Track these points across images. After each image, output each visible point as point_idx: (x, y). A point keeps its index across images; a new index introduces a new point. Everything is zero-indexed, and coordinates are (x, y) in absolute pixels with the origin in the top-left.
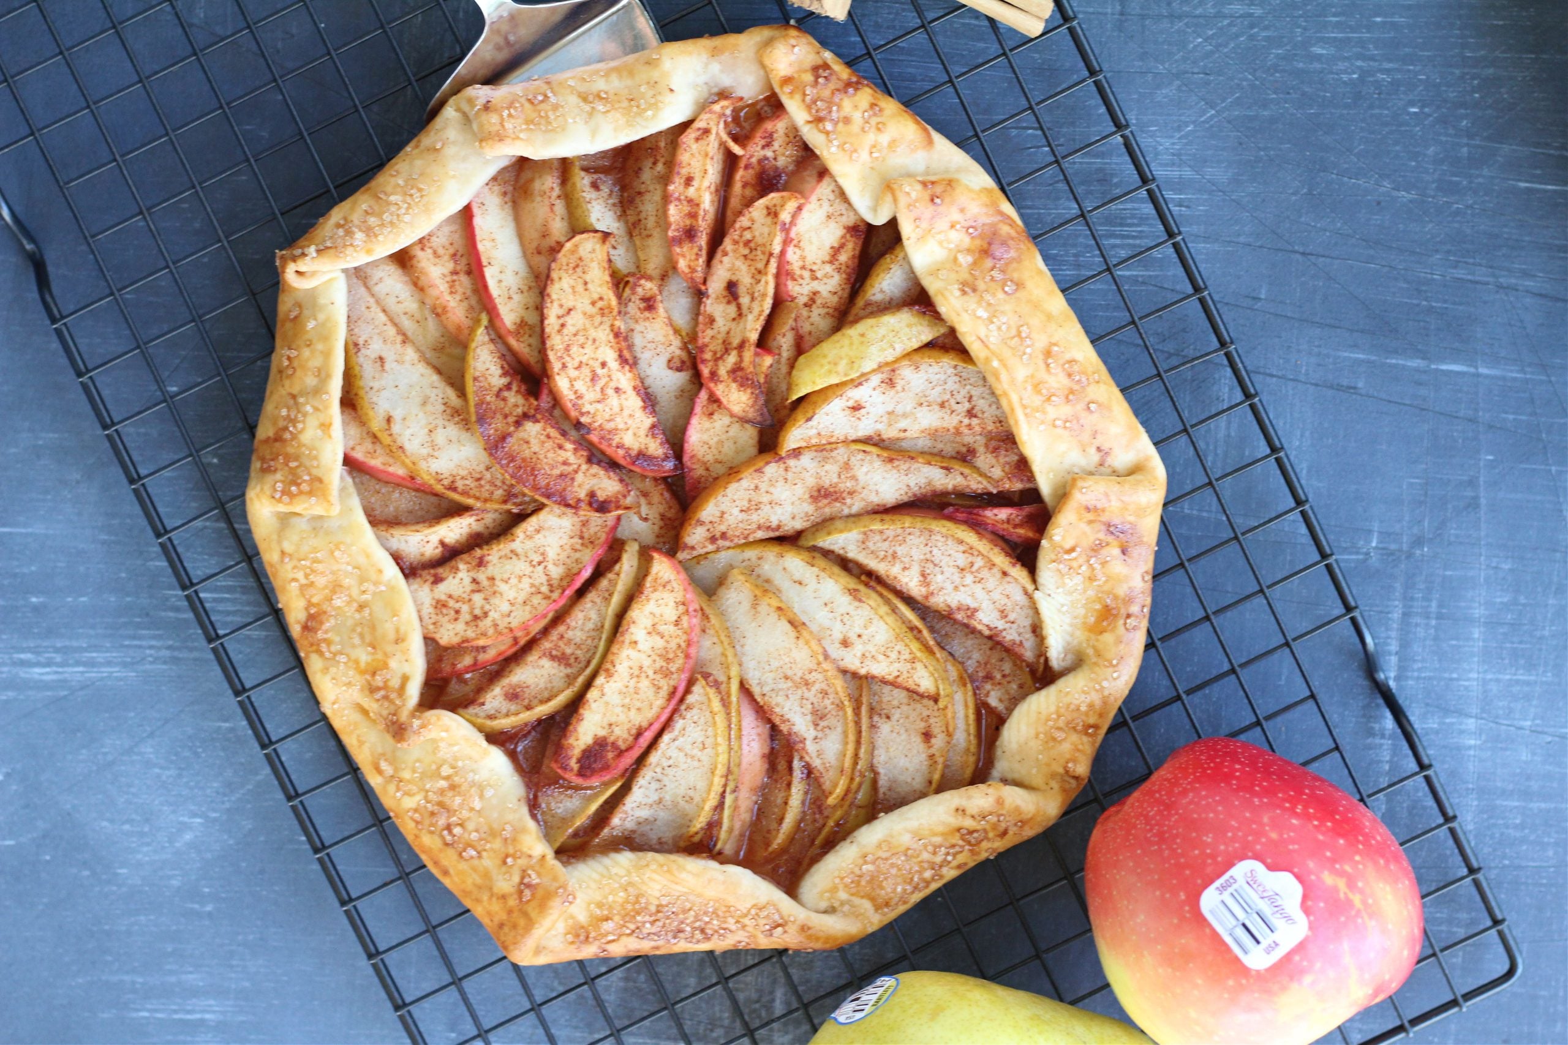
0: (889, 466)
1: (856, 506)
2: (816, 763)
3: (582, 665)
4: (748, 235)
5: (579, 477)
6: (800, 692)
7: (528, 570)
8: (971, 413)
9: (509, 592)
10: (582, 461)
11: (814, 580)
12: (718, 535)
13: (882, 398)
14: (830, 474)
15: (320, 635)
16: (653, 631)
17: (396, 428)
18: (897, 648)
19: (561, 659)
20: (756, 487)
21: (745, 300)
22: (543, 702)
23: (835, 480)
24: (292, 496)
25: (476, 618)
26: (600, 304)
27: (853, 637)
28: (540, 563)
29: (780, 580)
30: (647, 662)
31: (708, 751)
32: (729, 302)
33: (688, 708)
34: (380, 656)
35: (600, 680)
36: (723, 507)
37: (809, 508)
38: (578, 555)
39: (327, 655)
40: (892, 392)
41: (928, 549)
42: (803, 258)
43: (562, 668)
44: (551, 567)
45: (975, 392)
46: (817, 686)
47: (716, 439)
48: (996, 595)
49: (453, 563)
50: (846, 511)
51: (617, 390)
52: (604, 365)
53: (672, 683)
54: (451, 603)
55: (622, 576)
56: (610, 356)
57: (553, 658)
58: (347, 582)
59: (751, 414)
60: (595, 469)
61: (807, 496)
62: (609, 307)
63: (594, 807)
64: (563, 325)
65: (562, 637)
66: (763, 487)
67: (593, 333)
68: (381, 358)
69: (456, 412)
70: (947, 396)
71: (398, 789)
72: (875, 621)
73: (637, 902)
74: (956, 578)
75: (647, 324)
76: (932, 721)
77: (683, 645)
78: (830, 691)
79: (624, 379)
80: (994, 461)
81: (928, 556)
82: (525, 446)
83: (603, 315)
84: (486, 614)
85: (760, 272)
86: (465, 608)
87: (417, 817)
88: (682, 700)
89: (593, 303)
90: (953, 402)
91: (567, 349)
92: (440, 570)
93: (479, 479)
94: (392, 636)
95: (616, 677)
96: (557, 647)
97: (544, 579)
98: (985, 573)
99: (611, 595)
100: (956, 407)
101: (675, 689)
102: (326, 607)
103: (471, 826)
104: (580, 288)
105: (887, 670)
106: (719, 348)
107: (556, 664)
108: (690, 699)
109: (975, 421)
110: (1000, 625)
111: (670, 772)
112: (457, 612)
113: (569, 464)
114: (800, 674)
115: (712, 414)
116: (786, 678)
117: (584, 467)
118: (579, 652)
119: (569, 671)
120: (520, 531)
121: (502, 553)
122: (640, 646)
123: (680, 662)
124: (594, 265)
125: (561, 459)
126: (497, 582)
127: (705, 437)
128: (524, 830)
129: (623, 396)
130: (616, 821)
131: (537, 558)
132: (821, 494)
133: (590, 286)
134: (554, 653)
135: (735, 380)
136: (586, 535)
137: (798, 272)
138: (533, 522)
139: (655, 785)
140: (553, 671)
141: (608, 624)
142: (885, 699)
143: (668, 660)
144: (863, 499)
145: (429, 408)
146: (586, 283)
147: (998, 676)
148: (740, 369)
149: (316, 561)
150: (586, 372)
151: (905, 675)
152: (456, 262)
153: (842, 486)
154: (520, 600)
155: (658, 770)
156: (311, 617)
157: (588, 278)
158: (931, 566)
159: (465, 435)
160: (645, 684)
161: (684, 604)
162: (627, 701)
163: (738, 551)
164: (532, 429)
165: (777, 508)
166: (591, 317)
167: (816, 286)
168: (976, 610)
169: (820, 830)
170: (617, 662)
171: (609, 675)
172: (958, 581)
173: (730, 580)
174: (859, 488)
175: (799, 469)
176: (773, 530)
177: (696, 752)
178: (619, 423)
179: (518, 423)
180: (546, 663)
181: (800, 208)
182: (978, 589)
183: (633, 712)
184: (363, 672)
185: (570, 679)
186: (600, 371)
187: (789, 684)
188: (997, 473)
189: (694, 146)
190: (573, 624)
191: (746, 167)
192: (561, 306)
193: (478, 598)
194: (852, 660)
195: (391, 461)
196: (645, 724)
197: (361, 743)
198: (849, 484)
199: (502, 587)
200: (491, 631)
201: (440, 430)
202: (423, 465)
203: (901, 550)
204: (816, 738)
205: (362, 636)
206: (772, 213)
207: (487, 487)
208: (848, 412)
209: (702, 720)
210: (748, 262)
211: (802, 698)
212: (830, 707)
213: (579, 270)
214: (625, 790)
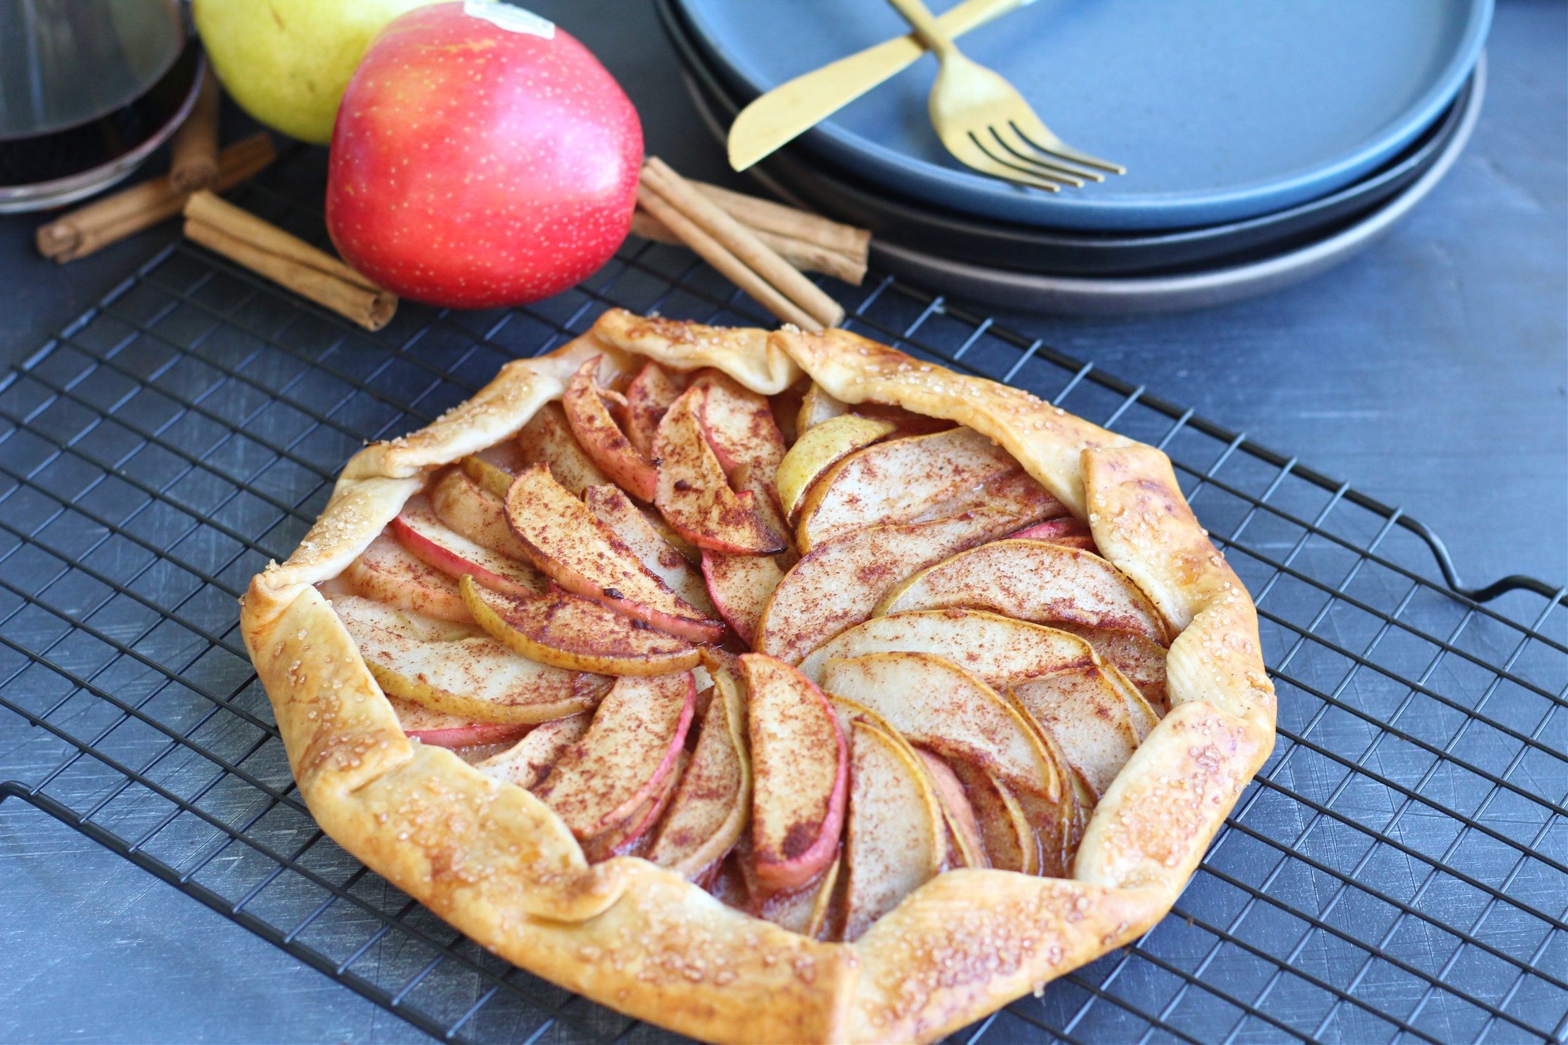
0: (913, 536)
1: (906, 572)
2: (1015, 772)
3: (734, 788)
4: (669, 449)
5: (633, 642)
6: (958, 718)
7: (631, 736)
8: (957, 471)
9: (623, 760)
10: (627, 628)
11: (908, 628)
12: (793, 639)
13: (870, 489)
14: (865, 557)
15: (455, 868)
16: (784, 718)
17: (432, 681)
18: (1022, 637)
19: (711, 795)
20: (804, 589)
21: (699, 484)
22: (713, 833)
23: (872, 559)
24: (359, 756)
25: (604, 795)
26: (569, 512)
27: (976, 651)
28: (639, 727)
29: (876, 647)
30: (796, 746)
31: (905, 781)
32: (685, 496)
33: (860, 759)
34: (527, 849)
35: (760, 783)
36: (783, 615)
37: (861, 590)
38: (670, 709)
39: (471, 879)
40: (876, 482)
41: (994, 568)
42: (729, 439)
43: (716, 801)
44: (651, 726)
45: (949, 456)
46: (971, 706)
47: (741, 591)
48: (1081, 580)
49: (554, 771)
50: (899, 578)
51: (625, 574)
52: (601, 555)
53: (831, 748)
54: (572, 799)
55: (725, 693)
56: (603, 547)
57: (701, 797)
58: (457, 808)
59: (761, 545)
60: (643, 633)
61: (855, 579)
62: (579, 508)
63: (825, 897)
64: (545, 538)
65: (699, 777)
66: (810, 587)
67: (576, 535)
68: (385, 653)
69: (481, 649)
70: (928, 469)
71: (614, 961)
72: (987, 627)
73: (923, 942)
74: (1036, 579)
75: (621, 525)
76: (1097, 699)
77: (821, 714)
78: (985, 704)
79: (625, 564)
80: (1005, 501)
81: (998, 574)
82: (566, 630)
83: (577, 518)
84: (612, 787)
85: (698, 458)
86: (588, 796)
87: (650, 975)
88: (850, 757)
89: (562, 515)
90: (936, 470)
91: (560, 551)
92: (544, 785)
93: (537, 689)
94: (529, 824)
95: (773, 772)
96: (699, 787)
97: (652, 737)
98: (1058, 565)
99: (725, 719)
100: (941, 472)
101: (838, 750)
102: (446, 842)
103: (711, 955)
104: (543, 511)
105: (1026, 662)
106: (698, 518)
107: (707, 801)
108: (858, 750)
109: (966, 475)
110: (1102, 608)
111: (879, 833)
112: (582, 802)
113: (618, 633)
114: (947, 700)
115: (725, 573)
116: (937, 711)
117: (632, 634)
118: (724, 782)
119: (724, 800)
120: (602, 711)
121: (598, 736)
122: (780, 736)
123: (827, 729)
124: (546, 491)
125: (607, 629)
126: (607, 759)
127: (731, 593)
128: (767, 931)
129: (634, 578)
130: (854, 900)
131: (634, 725)
132: (866, 574)
133: (550, 506)
134: (700, 793)
135: (727, 524)
136: (669, 694)
137: (732, 448)
138: (610, 702)
139: (872, 858)
140: (708, 808)
141: (737, 742)
142: (1043, 706)
143: (815, 733)
144: (907, 564)
145: (452, 657)
146: (546, 506)
147: (1132, 663)
148: (728, 512)
149: (413, 802)
150: (587, 564)
151: (1045, 657)
152: (413, 571)
153: (881, 561)
154: (638, 758)
155: (867, 838)
156: (435, 859)
157: (546, 501)
158: (1006, 580)
159: (502, 660)
160: (805, 764)
161: (799, 682)
162: (798, 786)
163: (823, 649)
164: (565, 614)
165: (833, 599)
166: (567, 525)
167: (753, 453)
168: (1072, 600)
169: (1060, 839)
170: (766, 759)
171: (766, 773)
172: (1039, 582)
173: (829, 671)
174: (898, 557)
175: (833, 562)
176: (842, 618)
177: (894, 792)
178: (644, 596)
179: (549, 615)
180: (698, 804)
181: (702, 407)
182: (1060, 580)
183: (810, 792)
184: (517, 873)
185: (729, 806)
186: (603, 562)
187: (943, 715)
188: (1013, 507)
189: (580, 402)
190: (703, 763)
191: (637, 417)
192: (534, 529)
193: (597, 783)
194: (986, 667)
195: (441, 720)
196: (827, 793)
197: (551, 948)
198: (887, 558)
199: (614, 760)
200: (626, 796)
201: (475, 666)
202: (476, 697)
203: (971, 580)
204: (1000, 751)
205: (498, 847)
206: (682, 417)
207: (549, 692)
208: (847, 507)
209: (881, 759)
210: (682, 463)
211: (964, 723)
212: (995, 720)
213: (535, 501)
214: (845, 872)
